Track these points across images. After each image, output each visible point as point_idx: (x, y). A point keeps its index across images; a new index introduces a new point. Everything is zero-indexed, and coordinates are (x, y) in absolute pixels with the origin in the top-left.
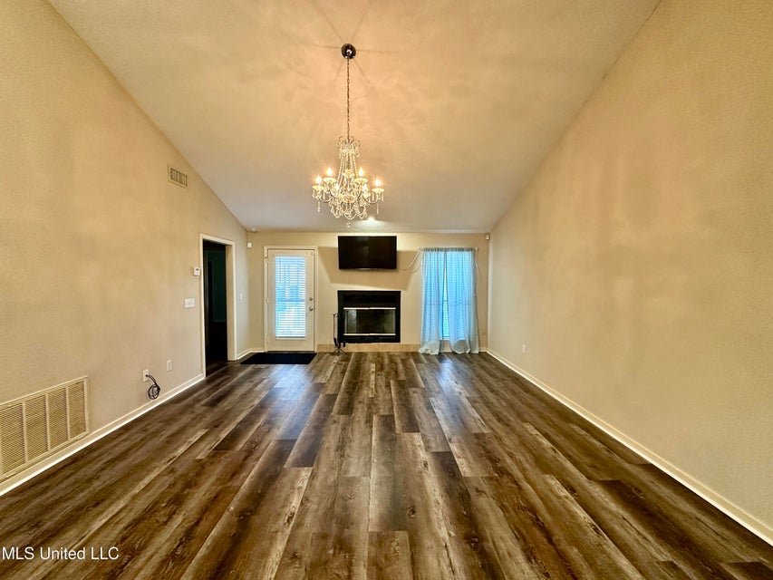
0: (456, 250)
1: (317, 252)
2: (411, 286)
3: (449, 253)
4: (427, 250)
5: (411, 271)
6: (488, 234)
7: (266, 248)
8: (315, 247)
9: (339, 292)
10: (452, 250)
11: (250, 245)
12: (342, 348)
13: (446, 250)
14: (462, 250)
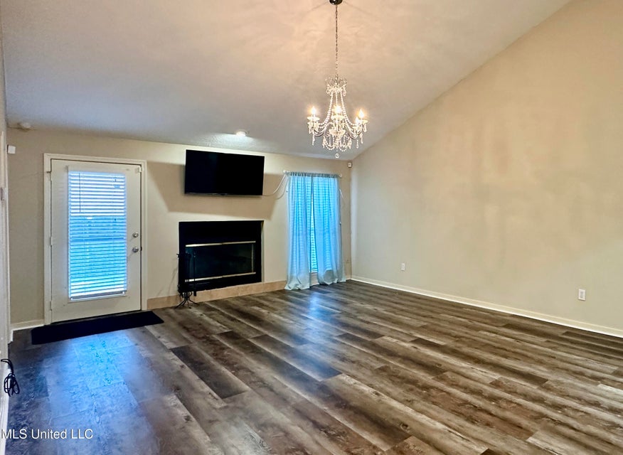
0: (322, 175)
1: (145, 169)
2: (275, 216)
3: (316, 179)
4: (294, 174)
5: (275, 198)
6: (351, 161)
7: (47, 158)
8: (144, 162)
9: (181, 224)
10: (319, 175)
11: (12, 150)
12: (192, 297)
13: (313, 175)
14: (328, 176)
